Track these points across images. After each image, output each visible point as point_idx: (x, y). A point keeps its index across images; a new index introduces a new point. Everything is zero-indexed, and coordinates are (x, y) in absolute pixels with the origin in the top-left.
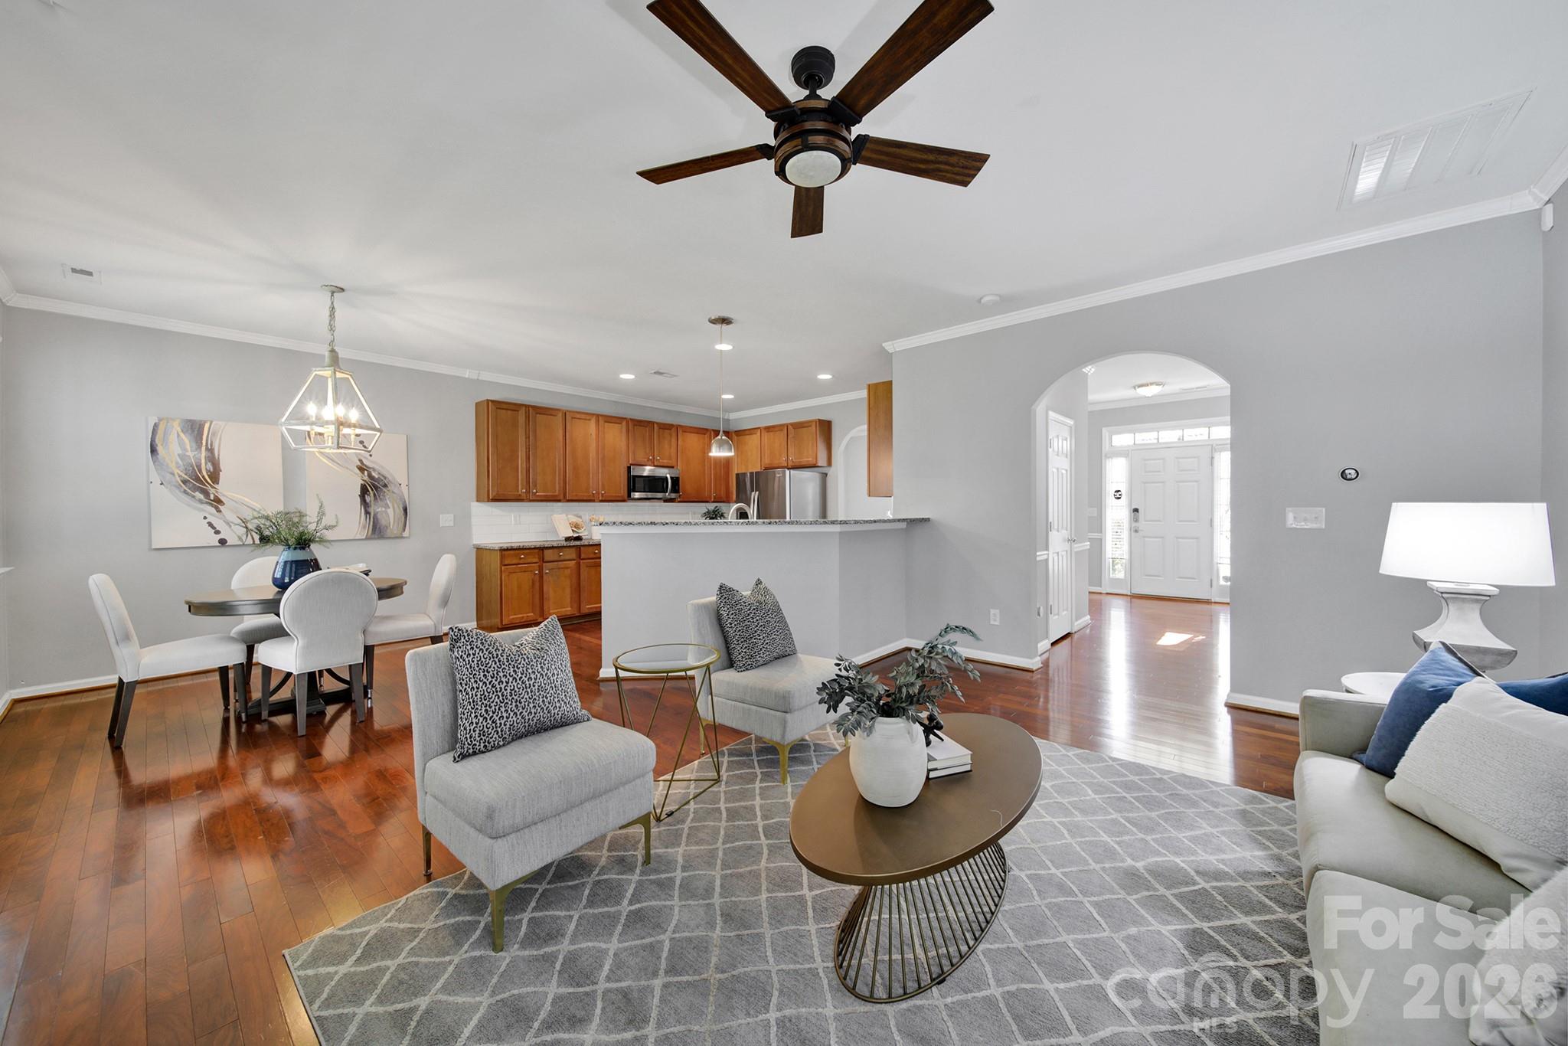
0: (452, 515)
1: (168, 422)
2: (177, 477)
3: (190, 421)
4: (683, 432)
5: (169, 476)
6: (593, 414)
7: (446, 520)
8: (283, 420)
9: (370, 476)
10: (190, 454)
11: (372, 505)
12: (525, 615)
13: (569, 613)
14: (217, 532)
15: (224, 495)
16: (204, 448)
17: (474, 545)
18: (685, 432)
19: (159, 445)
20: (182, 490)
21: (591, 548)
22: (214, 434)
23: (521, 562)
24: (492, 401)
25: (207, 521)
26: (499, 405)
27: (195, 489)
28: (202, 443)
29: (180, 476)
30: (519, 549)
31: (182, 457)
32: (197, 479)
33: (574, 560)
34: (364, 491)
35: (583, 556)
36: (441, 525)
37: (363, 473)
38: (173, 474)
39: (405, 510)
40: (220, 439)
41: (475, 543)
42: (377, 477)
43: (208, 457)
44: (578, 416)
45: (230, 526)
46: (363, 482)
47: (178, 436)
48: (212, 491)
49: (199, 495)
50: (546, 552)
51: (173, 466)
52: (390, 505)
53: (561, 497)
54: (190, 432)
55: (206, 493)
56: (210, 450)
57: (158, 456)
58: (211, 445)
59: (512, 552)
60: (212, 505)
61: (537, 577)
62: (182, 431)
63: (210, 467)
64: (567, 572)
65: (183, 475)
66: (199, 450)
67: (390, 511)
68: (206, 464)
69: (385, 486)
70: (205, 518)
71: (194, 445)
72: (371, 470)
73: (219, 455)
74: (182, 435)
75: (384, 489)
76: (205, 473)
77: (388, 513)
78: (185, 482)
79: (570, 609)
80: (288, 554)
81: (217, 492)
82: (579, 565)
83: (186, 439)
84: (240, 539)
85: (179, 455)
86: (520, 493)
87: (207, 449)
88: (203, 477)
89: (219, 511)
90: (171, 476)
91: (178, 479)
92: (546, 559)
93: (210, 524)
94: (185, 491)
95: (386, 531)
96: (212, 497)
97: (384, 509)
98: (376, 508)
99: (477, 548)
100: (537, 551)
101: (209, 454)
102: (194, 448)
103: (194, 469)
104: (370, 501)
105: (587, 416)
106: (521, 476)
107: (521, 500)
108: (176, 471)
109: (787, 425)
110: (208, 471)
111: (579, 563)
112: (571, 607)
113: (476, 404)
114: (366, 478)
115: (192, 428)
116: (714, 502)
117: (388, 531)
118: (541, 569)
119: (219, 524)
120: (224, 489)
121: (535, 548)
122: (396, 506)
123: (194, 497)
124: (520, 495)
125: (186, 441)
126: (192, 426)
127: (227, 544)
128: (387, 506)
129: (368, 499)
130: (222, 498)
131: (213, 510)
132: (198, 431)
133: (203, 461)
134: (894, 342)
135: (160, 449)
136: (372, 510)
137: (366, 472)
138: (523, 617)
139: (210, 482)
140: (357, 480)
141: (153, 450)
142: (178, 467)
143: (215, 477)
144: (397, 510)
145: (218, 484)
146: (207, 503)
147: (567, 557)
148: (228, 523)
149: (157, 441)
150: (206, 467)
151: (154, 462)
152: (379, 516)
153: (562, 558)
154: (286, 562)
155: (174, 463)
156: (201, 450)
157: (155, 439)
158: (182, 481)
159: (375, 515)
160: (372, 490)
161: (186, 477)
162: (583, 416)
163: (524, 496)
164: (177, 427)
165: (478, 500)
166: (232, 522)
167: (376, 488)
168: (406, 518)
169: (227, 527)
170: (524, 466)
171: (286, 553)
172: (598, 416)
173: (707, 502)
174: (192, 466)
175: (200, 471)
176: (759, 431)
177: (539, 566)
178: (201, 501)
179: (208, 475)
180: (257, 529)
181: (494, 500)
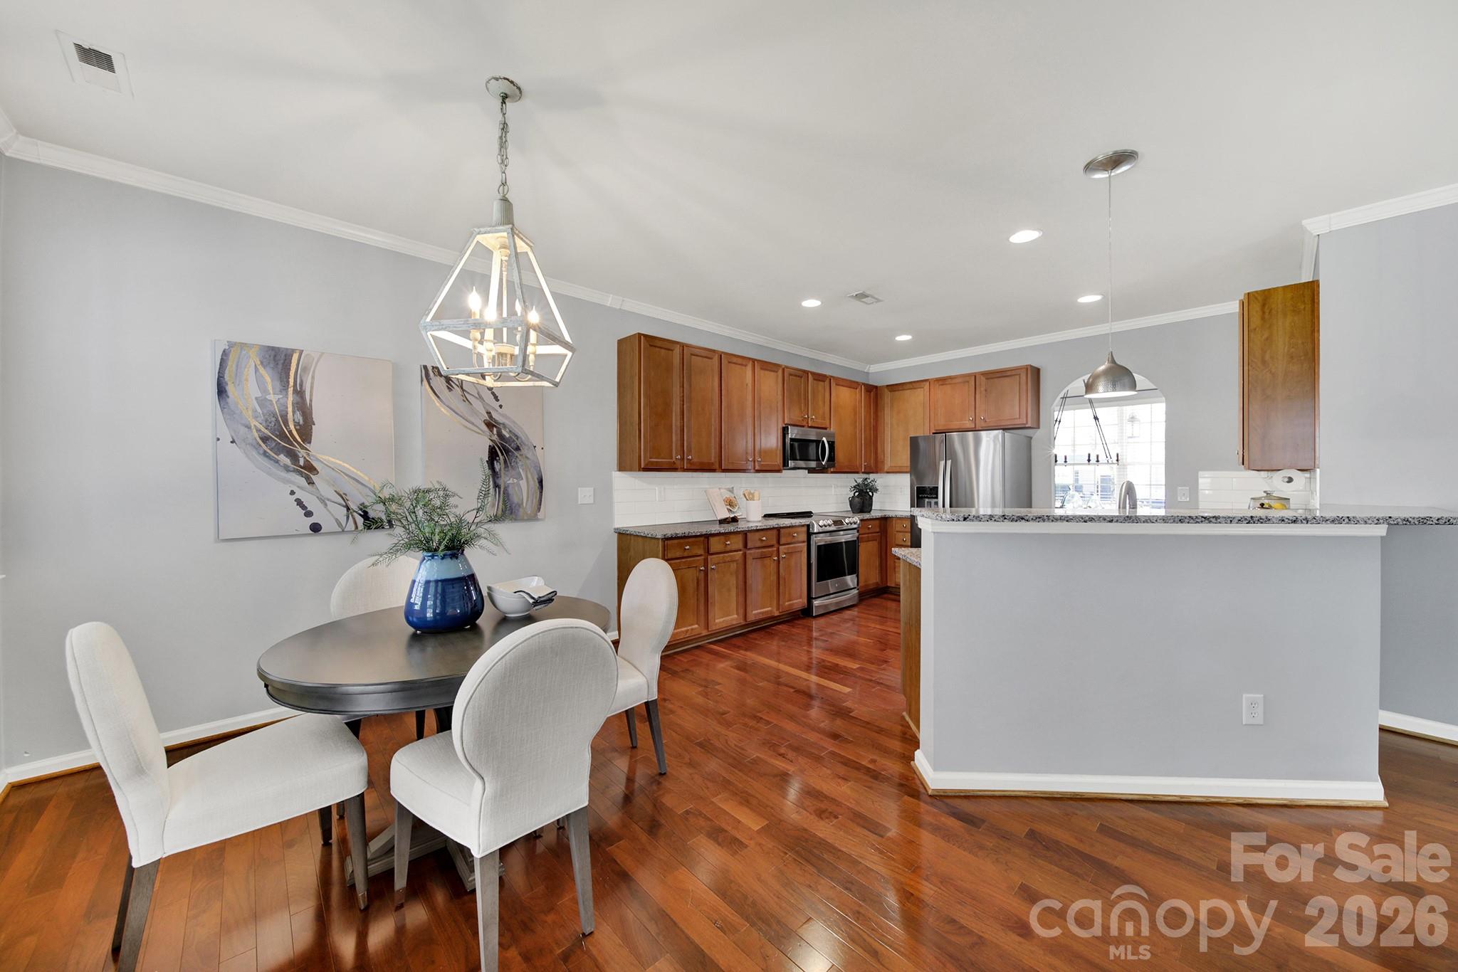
0: (592, 489)
1: (241, 349)
2: (254, 430)
3: (273, 349)
4: (837, 385)
5: (243, 430)
6: (750, 359)
7: (585, 495)
8: (429, 319)
9: (500, 435)
10: (273, 397)
11: (502, 475)
12: (689, 628)
13: (734, 623)
14: (309, 514)
15: (318, 460)
16: (291, 390)
17: (615, 529)
18: (839, 385)
19: (229, 383)
20: (261, 452)
21: (757, 534)
22: (305, 369)
23: (686, 554)
24: (645, 336)
25: (295, 497)
26: (651, 342)
27: (278, 449)
28: (288, 382)
29: (259, 431)
30: (684, 537)
31: (262, 402)
32: (282, 436)
33: (740, 550)
34: (493, 455)
35: (749, 545)
36: (579, 503)
37: (492, 431)
38: (249, 427)
39: (541, 482)
40: (313, 377)
41: (617, 526)
42: (507, 436)
43: (297, 403)
44: (735, 360)
45: (326, 505)
46: (491, 444)
47: (256, 370)
48: (302, 453)
49: (284, 459)
50: (712, 540)
51: (248, 415)
52: (523, 476)
53: (717, 466)
54: (272, 365)
55: (293, 456)
56: (299, 393)
57: (229, 400)
58: (301, 385)
59: (676, 541)
60: (301, 474)
61: (702, 574)
62: (262, 363)
63: (299, 418)
64: (734, 566)
65: (263, 429)
66: (284, 392)
67: (523, 483)
68: (294, 412)
69: (518, 449)
70: (292, 493)
71: (278, 384)
72: (501, 427)
73: (311, 401)
74: (261, 369)
75: (516, 453)
76: (292, 427)
77: (521, 487)
78: (265, 439)
79: (736, 616)
80: (432, 566)
81: (308, 455)
82: (745, 555)
83: (268, 376)
84: (339, 524)
85: (256, 398)
86: (674, 460)
87: (295, 391)
88: (290, 432)
89: (311, 483)
90: (247, 429)
91: (256, 435)
92: (712, 551)
93: (299, 503)
94: (265, 453)
95: (518, 510)
96: (302, 463)
97: (515, 481)
98: (506, 479)
99: (619, 533)
100: (702, 539)
101: (298, 399)
102: (278, 390)
103: (277, 420)
104: (500, 470)
105: (743, 360)
106: (675, 438)
107: (674, 469)
108: (254, 423)
109: (975, 376)
110: (296, 424)
111: (745, 553)
112: (737, 614)
113: (620, 342)
114: (495, 438)
115: (274, 360)
116: (863, 473)
117: (521, 510)
118: (706, 563)
119: (311, 503)
120: (320, 450)
121: (701, 536)
122: (529, 476)
123: (277, 462)
124: (674, 463)
125: (268, 379)
126: (275, 356)
127: (322, 531)
128: (520, 477)
129: (497, 466)
130: (315, 464)
131: (303, 481)
132: (283, 364)
133: (290, 409)
134: (1332, 215)
135: (230, 389)
136: (501, 482)
137: (495, 429)
138: (687, 631)
139: (299, 440)
140: (483, 442)
141: (221, 391)
142: (256, 418)
143: (306, 431)
144: (531, 483)
145: (310, 443)
146: (295, 471)
147: (733, 548)
148: (323, 501)
149: (227, 377)
150: (293, 417)
151: (222, 409)
152: (510, 490)
153: (729, 548)
154: (428, 582)
155: (250, 412)
156: (287, 394)
157: (224, 374)
158: (261, 438)
159: (506, 489)
160: (503, 454)
161: (266, 431)
162: (740, 361)
163: (678, 464)
164: (253, 359)
165: (622, 468)
166: (328, 500)
167: (507, 451)
168: (541, 492)
169: (321, 506)
170: (679, 424)
171: (427, 564)
172: (754, 361)
173: (857, 473)
174: (274, 415)
175: (286, 423)
176: (928, 383)
177: (705, 559)
178: (286, 469)
179: (296, 430)
180: (361, 509)
181: (646, 469)
